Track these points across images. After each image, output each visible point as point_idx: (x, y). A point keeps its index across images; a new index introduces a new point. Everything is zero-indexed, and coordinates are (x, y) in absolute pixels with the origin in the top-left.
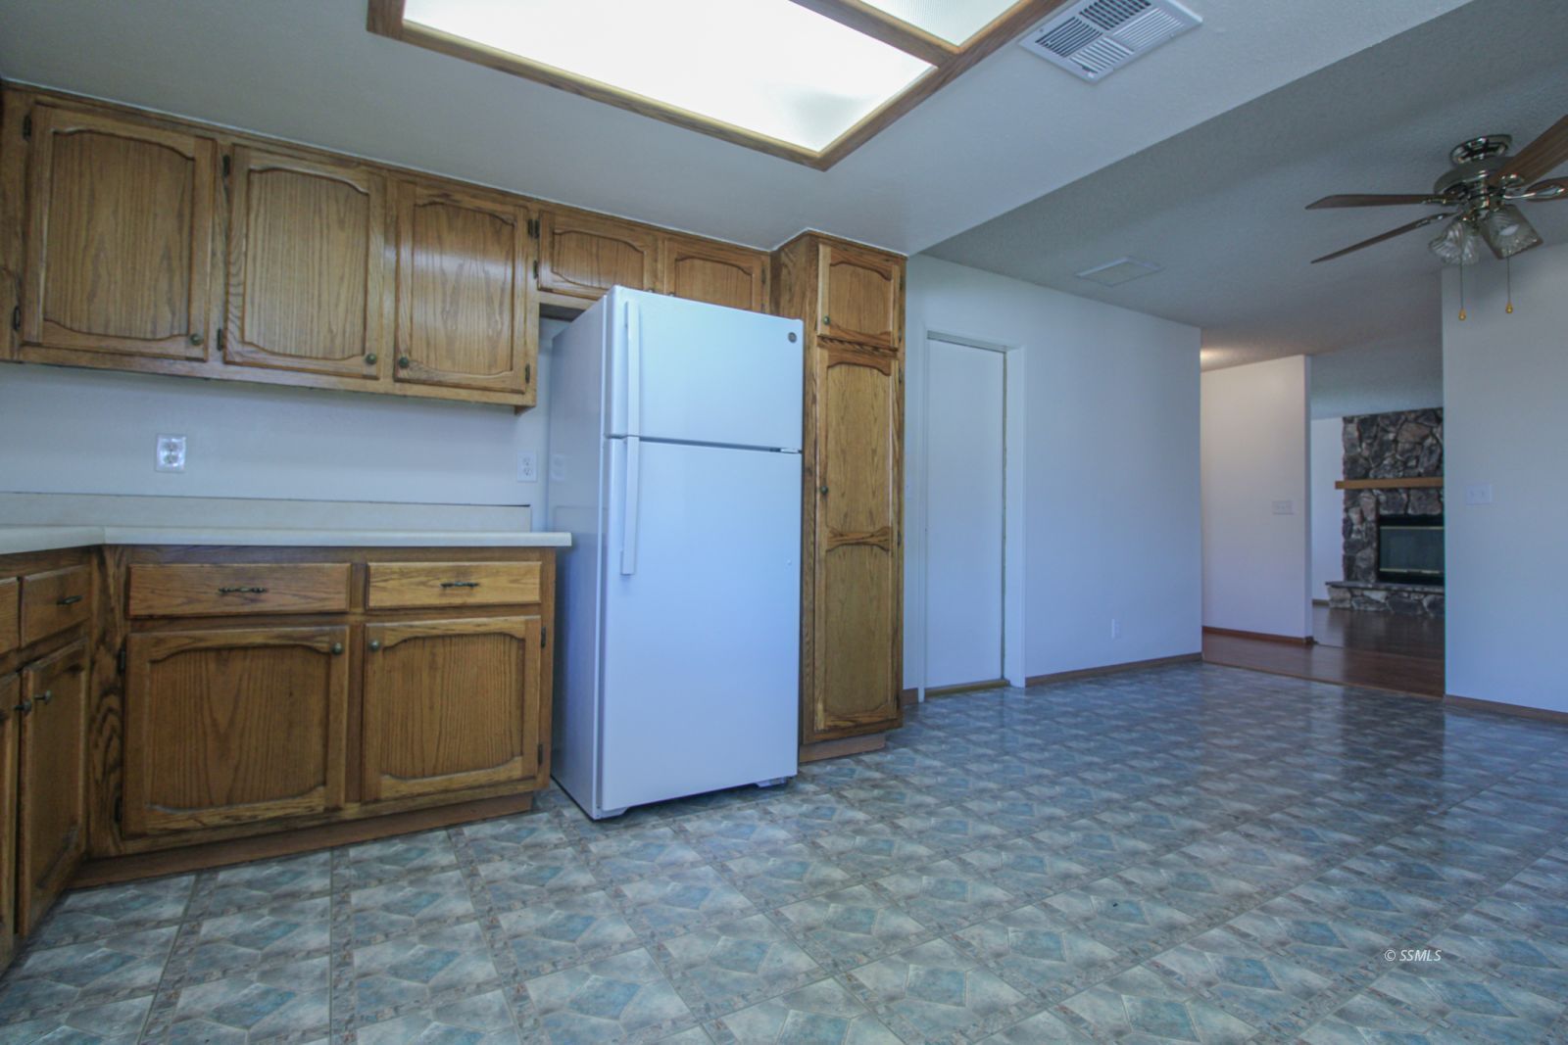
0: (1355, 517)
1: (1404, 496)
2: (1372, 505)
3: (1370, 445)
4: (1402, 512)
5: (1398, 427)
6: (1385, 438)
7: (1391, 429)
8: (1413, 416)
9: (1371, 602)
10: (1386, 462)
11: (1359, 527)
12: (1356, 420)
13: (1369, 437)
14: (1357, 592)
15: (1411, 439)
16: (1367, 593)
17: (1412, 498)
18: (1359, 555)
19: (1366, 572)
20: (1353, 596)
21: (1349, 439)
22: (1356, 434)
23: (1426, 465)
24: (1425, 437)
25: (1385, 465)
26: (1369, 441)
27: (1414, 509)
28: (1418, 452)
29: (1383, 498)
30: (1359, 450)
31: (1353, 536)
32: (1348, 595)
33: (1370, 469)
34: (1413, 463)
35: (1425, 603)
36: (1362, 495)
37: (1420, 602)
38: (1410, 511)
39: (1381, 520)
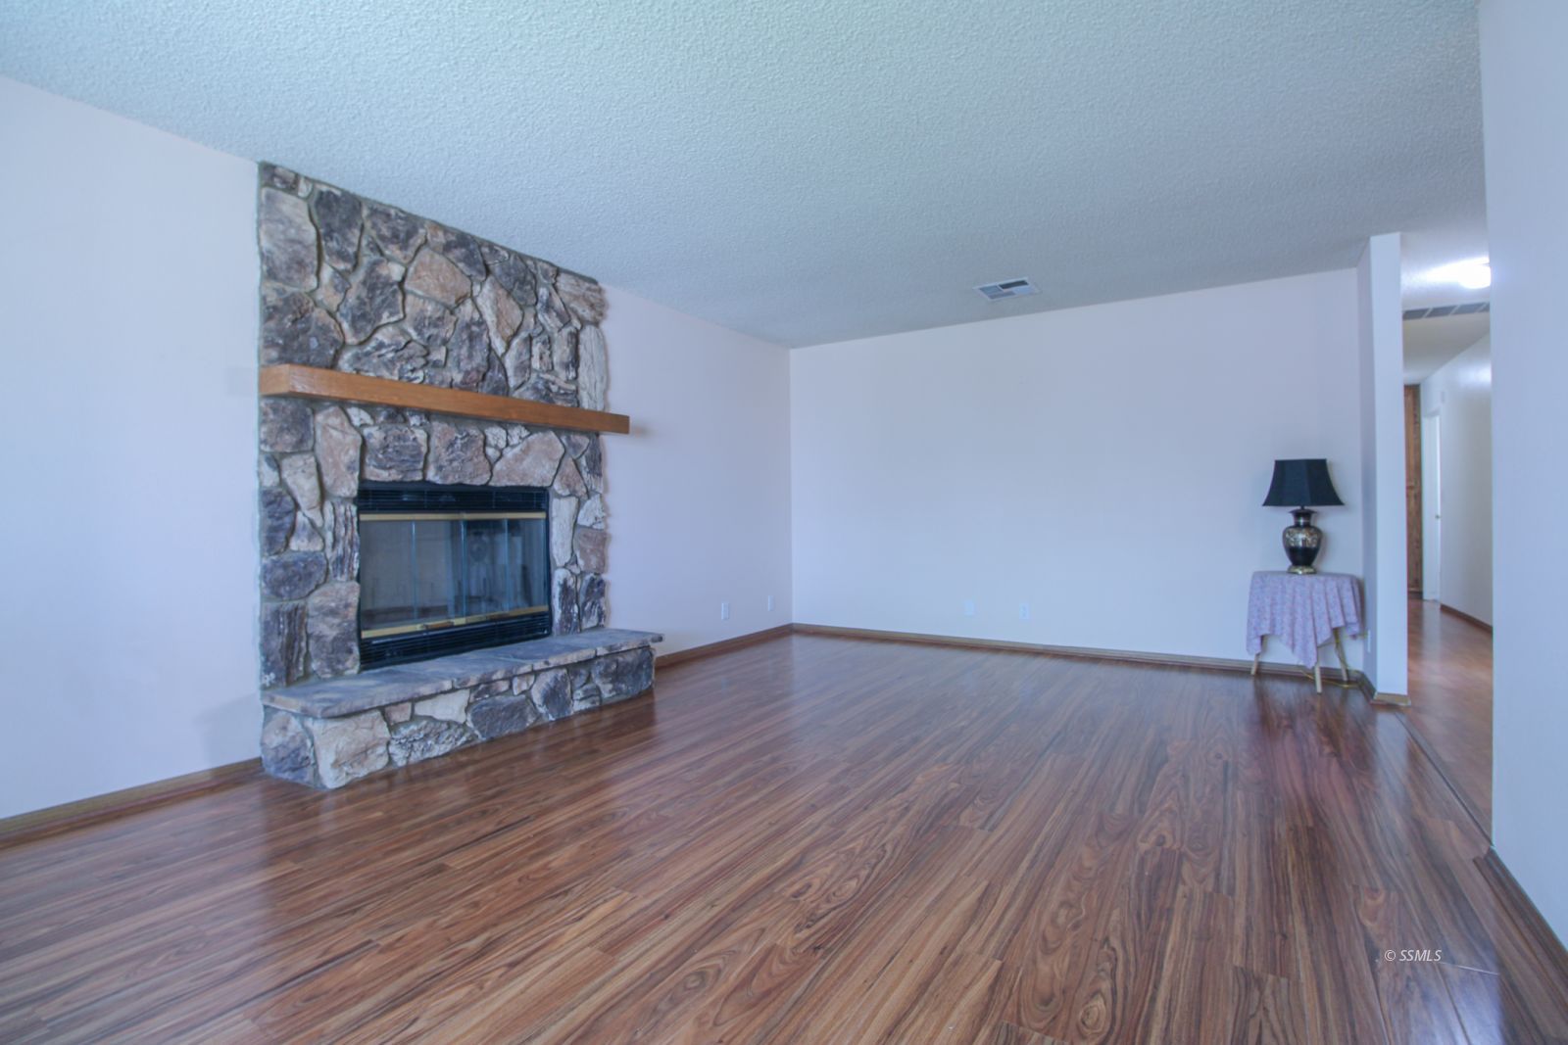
0: (304, 486)
1: (421, 435)
2: (354, 454)
3: (343, 278)
4: (418, 477)
5: (410, 252)
6: (383, 271)
7: (391, 250)
8: (441, 238)
9: (437, 728)
10: (380, 336)
11: (315, 515)
12: (304, 189)
13: (342, 256)
14: (398, 716)
15: (438, 294)
16: (423, 709)
17: (435, 441)
18: (315, 600)
19: (339, 647)
20: (393, 728)
21: (293, 241)
22: (310, 234)
23: (465, 365)
24: (460, 301)
25: (381, 345)
26: (342, 266)
27: (440, 468)
28: (447, 331)
29: (375, 435)
30: (313, 282)
31: (298, 544)
32: (383, 731)
33: (344, 345)
34: (439, 355)
35: (537, 697)
36: (320, 418)
37: (527, 693)
38: (432, 475)
39: (371, 497)
